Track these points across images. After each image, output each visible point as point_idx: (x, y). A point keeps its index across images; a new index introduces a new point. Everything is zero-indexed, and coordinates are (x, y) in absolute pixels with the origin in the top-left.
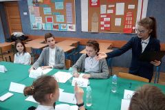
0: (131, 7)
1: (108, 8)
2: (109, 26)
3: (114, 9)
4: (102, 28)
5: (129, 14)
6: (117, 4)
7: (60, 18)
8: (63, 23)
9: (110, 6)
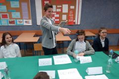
0: (72, 7)
1: (57, 8)
2: (58, 20)
3: (61, 8)
5: (71, 12)
6: (63, 5)
9: (58, 6)
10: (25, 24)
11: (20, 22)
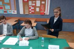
0: (43, 2)
2: (33, 11)
4: (30, 12)
5: (42, 6)
7: (7, 7)
8: (9, 10)
10: (13, 13)
11: (10, 11)
